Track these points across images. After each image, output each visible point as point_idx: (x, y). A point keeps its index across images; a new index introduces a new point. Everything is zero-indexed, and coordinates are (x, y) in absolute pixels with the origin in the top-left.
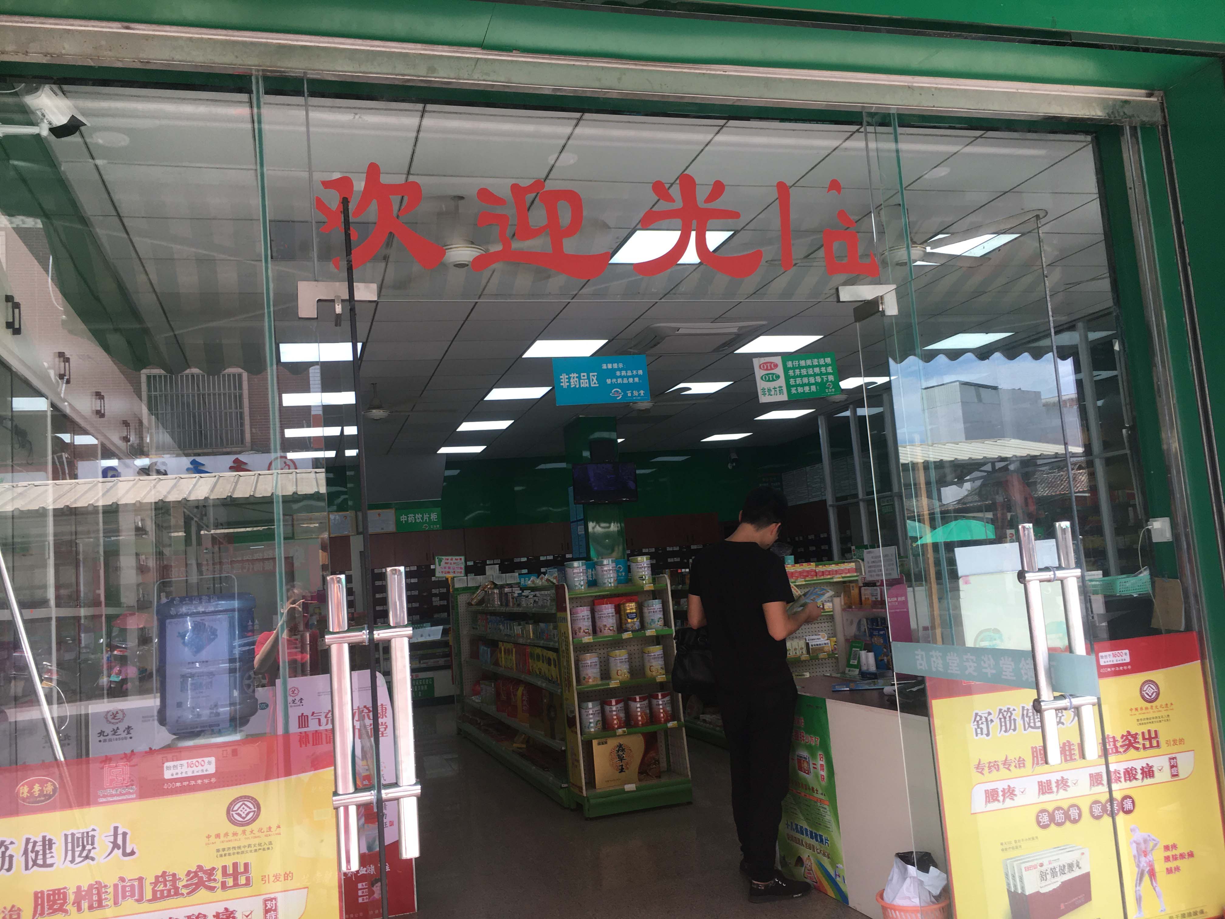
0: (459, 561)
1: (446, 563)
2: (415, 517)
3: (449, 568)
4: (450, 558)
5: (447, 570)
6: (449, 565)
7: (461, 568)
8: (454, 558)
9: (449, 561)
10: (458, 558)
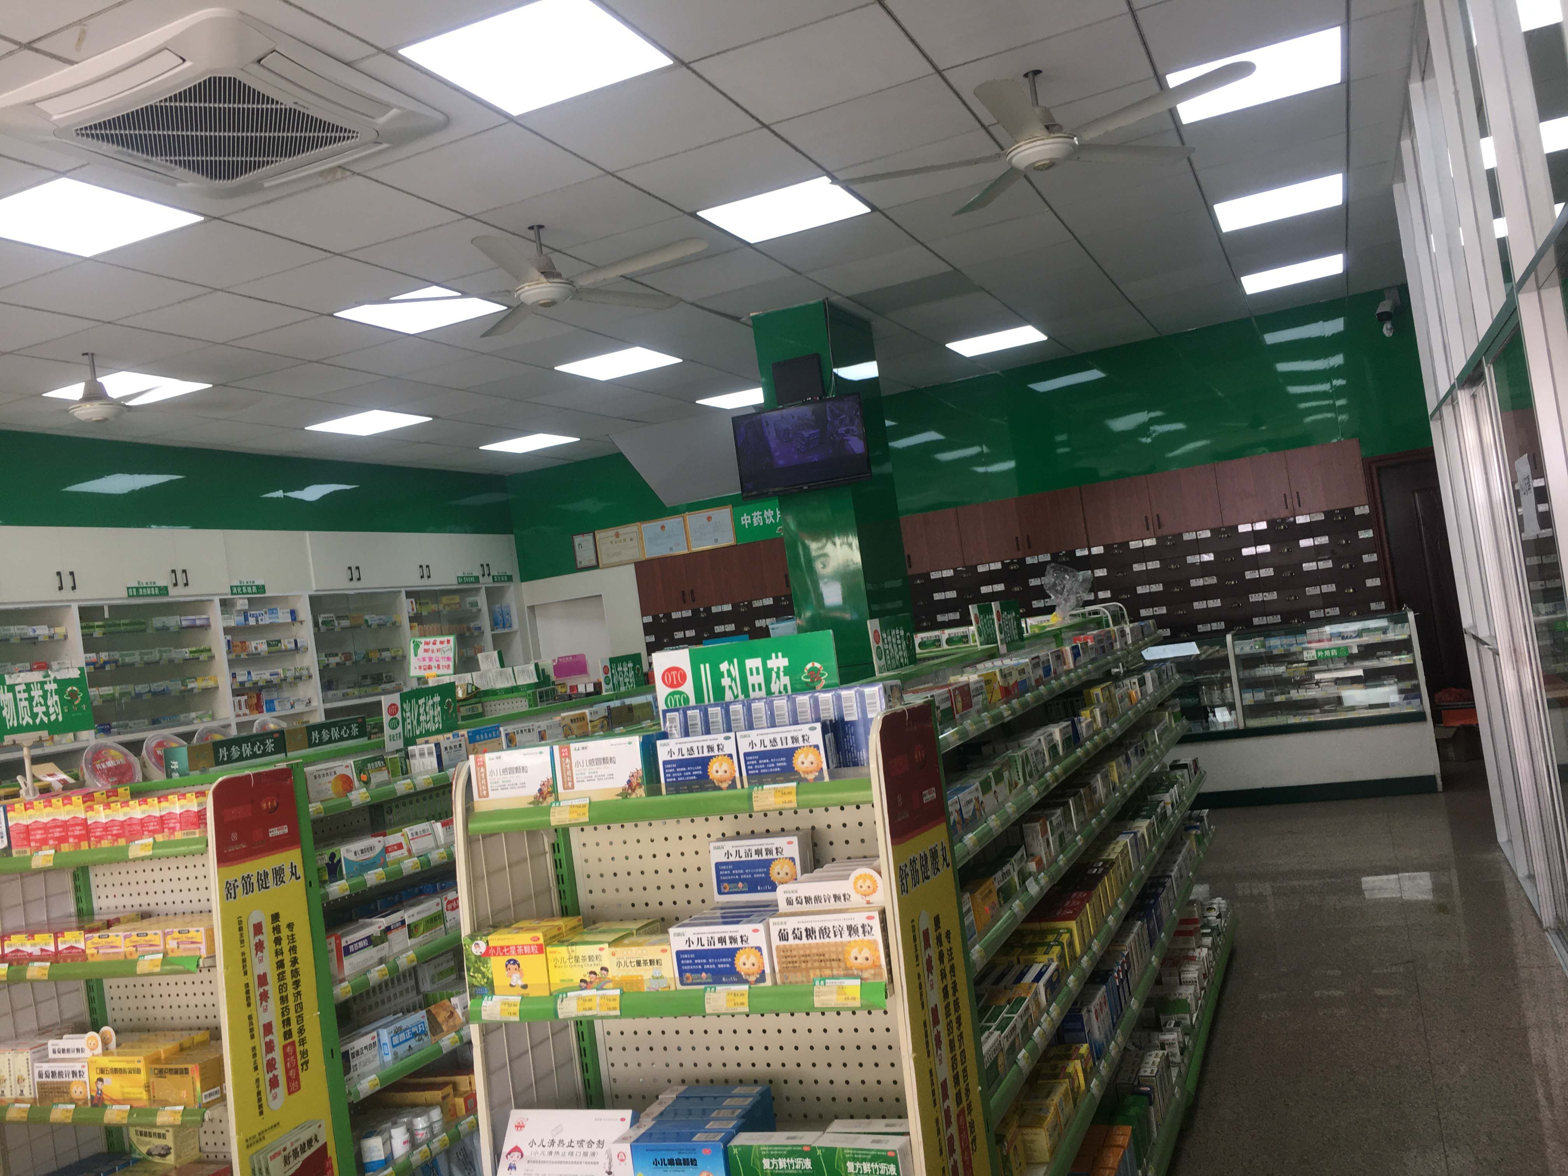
0: (445, 644)
1: (426, 651)
2: (762, 515)
3: (430, 659)
4: (432, 640)
5: (427, 663)
6: (430, 654)
7: (448, 659)
8: (439, 639)
9: (431, 646)
10: (445, 638)
